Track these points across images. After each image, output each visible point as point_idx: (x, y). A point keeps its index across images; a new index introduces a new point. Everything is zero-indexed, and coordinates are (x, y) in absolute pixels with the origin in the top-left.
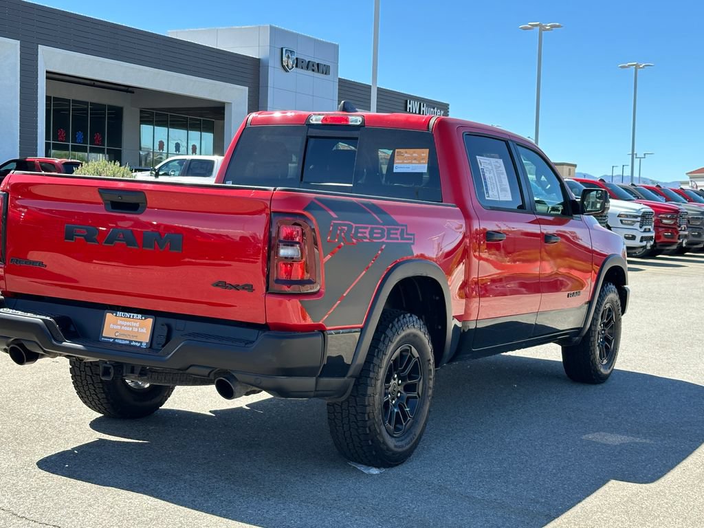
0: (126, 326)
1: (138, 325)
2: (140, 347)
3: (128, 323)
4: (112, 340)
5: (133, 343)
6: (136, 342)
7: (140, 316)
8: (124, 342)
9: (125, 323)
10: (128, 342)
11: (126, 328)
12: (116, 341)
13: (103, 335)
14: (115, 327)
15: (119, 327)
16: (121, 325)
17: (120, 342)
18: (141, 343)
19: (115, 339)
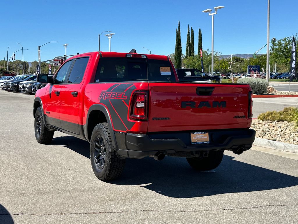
0: (199, 137)
1: (203, 136)
2: (207, 143)
3: (200, 136)
4: (196, 143)
5: (204, 143)
6: (205, 142)
7: (204, 133)
8: (200, 143)
9: (199, 136)
10: (202, 143)
11: (199, 138)
12: (198, 143)
13: (192, 142)
14: (195, 138)
15: (197, 138)
16: (197, 137)
17: (199, 143)
18: (207, 142)
19: (197, 142)
